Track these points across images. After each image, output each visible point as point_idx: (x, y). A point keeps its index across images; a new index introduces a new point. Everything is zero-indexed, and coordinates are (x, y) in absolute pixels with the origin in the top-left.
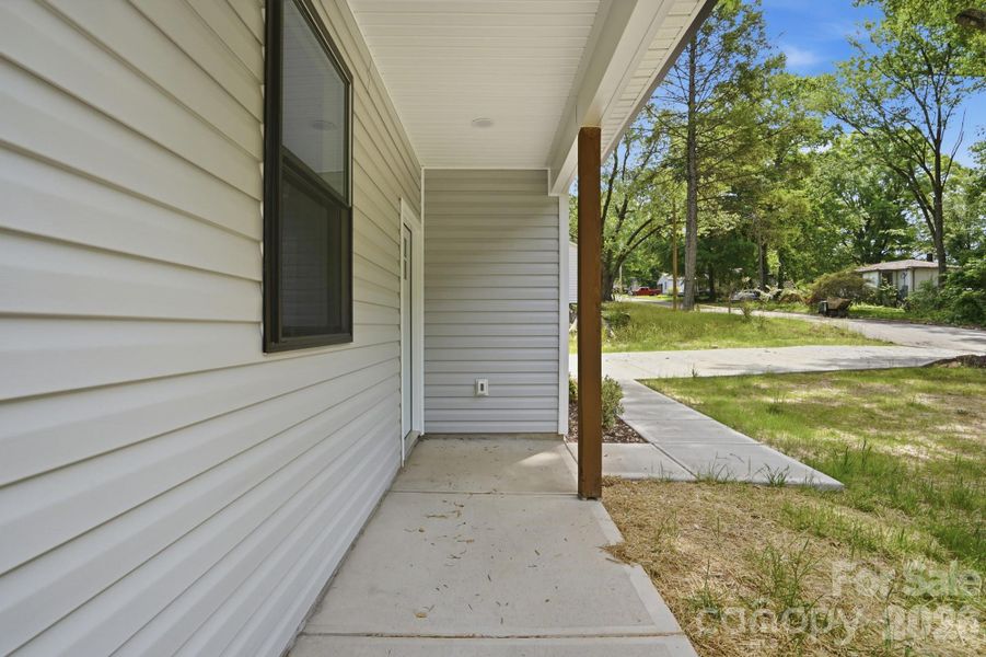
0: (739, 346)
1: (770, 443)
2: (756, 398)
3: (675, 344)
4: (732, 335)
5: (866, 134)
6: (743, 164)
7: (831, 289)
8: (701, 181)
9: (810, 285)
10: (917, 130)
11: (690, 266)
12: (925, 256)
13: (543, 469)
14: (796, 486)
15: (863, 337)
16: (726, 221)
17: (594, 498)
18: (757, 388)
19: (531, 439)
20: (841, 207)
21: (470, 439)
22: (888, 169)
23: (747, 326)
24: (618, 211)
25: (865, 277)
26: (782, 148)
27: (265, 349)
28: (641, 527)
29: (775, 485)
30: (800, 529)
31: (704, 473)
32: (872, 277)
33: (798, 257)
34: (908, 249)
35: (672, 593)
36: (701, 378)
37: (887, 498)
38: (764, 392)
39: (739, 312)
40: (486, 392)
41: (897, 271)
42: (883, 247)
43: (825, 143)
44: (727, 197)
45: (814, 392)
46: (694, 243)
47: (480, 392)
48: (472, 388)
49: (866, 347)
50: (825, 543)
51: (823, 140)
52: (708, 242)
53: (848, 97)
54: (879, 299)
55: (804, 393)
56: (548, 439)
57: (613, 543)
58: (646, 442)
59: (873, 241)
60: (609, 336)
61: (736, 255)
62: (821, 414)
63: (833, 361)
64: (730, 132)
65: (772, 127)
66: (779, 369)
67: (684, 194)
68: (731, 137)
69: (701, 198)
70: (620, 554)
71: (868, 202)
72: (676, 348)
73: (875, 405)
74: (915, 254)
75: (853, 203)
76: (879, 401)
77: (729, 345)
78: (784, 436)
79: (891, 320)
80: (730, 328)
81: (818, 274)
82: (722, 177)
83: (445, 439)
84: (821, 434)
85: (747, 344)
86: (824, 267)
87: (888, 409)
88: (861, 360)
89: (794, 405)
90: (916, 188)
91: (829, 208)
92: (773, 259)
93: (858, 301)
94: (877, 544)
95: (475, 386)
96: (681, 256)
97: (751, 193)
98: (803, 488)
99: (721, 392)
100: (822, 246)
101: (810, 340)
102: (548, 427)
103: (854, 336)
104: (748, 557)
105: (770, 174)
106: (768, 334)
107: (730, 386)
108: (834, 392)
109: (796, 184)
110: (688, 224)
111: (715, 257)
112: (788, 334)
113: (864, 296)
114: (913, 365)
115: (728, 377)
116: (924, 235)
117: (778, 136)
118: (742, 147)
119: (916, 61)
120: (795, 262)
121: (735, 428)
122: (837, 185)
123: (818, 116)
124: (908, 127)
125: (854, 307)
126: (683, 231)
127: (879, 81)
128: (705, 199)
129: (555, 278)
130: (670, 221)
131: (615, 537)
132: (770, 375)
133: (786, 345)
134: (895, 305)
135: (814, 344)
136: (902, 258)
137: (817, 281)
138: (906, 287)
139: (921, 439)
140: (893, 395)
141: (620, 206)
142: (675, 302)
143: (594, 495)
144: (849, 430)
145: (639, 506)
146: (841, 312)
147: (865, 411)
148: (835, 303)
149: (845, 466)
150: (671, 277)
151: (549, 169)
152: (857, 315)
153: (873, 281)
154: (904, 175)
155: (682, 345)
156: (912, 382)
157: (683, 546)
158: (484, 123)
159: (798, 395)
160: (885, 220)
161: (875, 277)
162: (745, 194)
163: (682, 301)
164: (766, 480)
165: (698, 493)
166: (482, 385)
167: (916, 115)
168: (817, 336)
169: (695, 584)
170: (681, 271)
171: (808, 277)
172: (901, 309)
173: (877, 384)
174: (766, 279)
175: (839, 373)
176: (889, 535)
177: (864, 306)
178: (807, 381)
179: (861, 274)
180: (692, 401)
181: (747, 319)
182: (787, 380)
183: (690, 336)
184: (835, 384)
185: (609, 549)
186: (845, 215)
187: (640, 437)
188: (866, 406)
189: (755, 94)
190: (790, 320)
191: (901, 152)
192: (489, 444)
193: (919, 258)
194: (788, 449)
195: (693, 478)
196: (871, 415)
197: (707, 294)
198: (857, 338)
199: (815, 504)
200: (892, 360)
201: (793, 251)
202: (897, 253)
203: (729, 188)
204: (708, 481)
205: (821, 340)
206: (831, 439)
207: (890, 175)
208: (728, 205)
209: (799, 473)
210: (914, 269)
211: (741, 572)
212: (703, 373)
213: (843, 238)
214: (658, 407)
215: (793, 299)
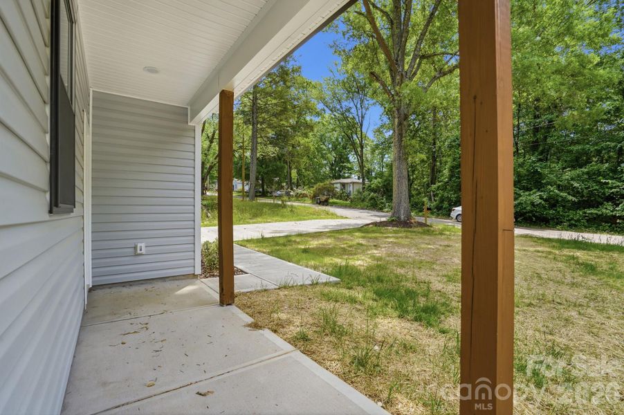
0: (282, 221)
1: (307, 267)
2: (295, 246)
3: (247, 220)
4: (277, 215)
5: (335, 116)
6: (281, 120)
7: (321, 191)
8: (259, 126)
9: (311, 189)
10: (354, 118)
11: (253, 176)
12: (357, 177)
13: (191, 295)
14: (323, 283)
15: (336, 215)
16: (272, 151)
17: (230, 304)
18: (295, 242)
19: (176, 280)
20: (324, 150)
21: (131, 285)
22: (343, 134)
23: (285, 210)
24: (208, 137)
25: (335, 186)
26: (300, 114)
27: (51, 212)
28: (260, 313)
29: (314, 284)
30: (329, 301)
31: (283, 284)
32: (337, 185)
33: (306, 174)
34: (351, 173)
35: (285, 337)
36: (267, 239)
37: (356, 283)
38: (298, 243)
39: (280, 202)
40: (143, 251)
41: (347, 183)
42: (341, 172)
43: (318, 116)
44: (272, 138)
45: (320, 242)
46: (255, 161)
47: (139, 252)
48: (132, 250)
49: (338, 220)
50: (339, 303)
51: (318, 114)
52: (262, 162)
53: (328, 95)
54: (340, 197)
55: (316, 242)
56: (188, 278)
57: (250, 323)
58: (247, 273)
59: (337, 168)
60: (207, 217)
61: (275, 170)
62: (325, 251)
63: (326, 227)
64: (274, 101)
65: (296, 103)
66: (303, 231)
67: (250, 133)
68: (276, 105)
69: (259, 136)
70: (255, 326)
71: (335, 149)
72: (249, 223)
73: (345, 245)
74: (353, 176)
75: (329, 149)
76: (347, 243)
77: (276, 221)
78: (312, 263)
79: (345, 207)
80: (277, 211)
81: (315, 183)
82: (270, 126)
83: (110, 288)
84: (327, 260)
85: (285, 219)
86: (317, 180)
87: (350, 246)
88: (337, 225)
89: (313, 248)
90: (353, 144)
91: (319, 150)
92: (294, 173)
93: (332, 198)
94: (357, 300)
95: (135, 248)
96: (247, 169)
97: (285, 137)
98: (326, 284)
99: (277, 244)
100: (316, 168)
101: (315, 217)
102: (188, 271)
103: (332, 214)
104: (312, 315)
105: (293, 127)
106: (295, 215)
107: (281, 241)
108: (329, 241)
109: (306, 135)
110: (252, 150)
111: (265, 171)
112: (304, 214)
113: (334, 196)
114: (357, 227)
115: (280, 237)
116: (356, 168)
117: (298, 109)
118: (281, 111)
119: (353, 86)
120: (304, 176)
121: (289, 262)
122: (322, 139)
123: (316, 102)
124: (351, 116)
125: (331, 201)
126: (248, 154)
127: (340, 91)
128: (261, 137)
129: (192, 177)
130: (241, 148)
131: (250, 320)
132: (300, 235)
133: (304, 220)
134: (346, 200)
135: (316, 219)
136: (348, 177)
137: (315, 187)
138: (350, 191)
139: (363, 258)
140: (351, 240)
141: (210, 135)
142: (243, 196)
143: (230, 302)
144: (337, 257)
145: (255, 304)
146: (325, 203)
147: (342, 248)
148: (323, 198)
149: (340, 272)
150: (239, 181)
151: (189, 108)
152: (333, 204)
153: (338, 188)
154: (350, 138)
155: (251, 221)
156: (357, 234)
157: (283, 316)
158: (152, 70)
159: (314, 243)
160: (342, 159)
161: (339, 185)
162: (281, 138)
163: (248, 196)
164: (310, 283)
165: (281, 293)
166: (141, 247)
167: (354, 110)
168: (317, 215)
169: (293, 330)
170: (247, 178)
171: (310, 185)
172: (348, 202)
173: (345, 236)
174: (291, 184)
175: (330, 232)
176: (360, 296)
177: (335, 200)
178: (317, 237)
179: (333, 184)
180: (264, 250)
181: (284, 206)
182: (307, 236)
183: (255, 216)
184: (329, 237)
185: (250, 325)
186: (326, 154)
187: (242, 271)
188: (342, 246)
189: (289, 84)
190: (305, 207)
191: (349, 127)
192: (149, 286)
193: (354, 178)
194: (315, 268)
195: (277, 287)
196: (344, 250)
197: (260, 192)
198: (334, 216)
199: (332, 289)
200: (348, 225)
201: (304, 171)
202: (346, 175)
203: (274, 133)
204: (285, 287)
205: (319, 217)
206: (331, 261)
207: (343, 136)
208: (273, 142)
209: (324, 278)
210: (353, 183)
211: (311, 321)
212: (267, 236)
213: (325, 165)
214: (246, 255)
215: (304, 196)
